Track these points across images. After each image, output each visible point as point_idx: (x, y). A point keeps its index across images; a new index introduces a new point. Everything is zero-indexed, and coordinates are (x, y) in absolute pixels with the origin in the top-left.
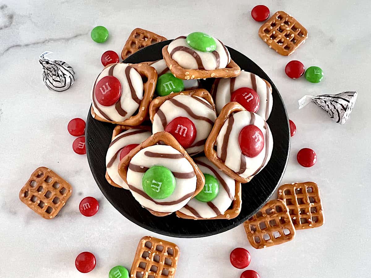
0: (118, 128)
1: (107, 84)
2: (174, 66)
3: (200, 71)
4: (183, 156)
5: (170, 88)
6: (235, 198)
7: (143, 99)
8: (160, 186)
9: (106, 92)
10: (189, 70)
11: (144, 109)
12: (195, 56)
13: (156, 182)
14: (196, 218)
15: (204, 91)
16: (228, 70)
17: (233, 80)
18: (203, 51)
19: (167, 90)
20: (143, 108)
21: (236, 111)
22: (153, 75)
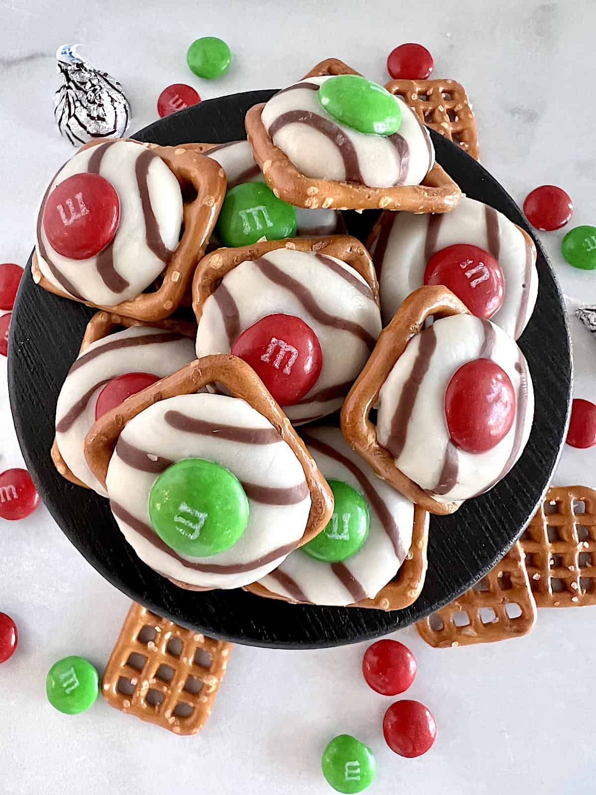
0: (99, 319)
1: (79, 196)
2: (277, 164)
3: (351, 187)
4: (278, 433)
5: (258, 224)
6: (409, 555)
7: (178, 249)
8: (202, 522)
9: (73, 218)
10: (319, 182)
11: (177, 279)
12: (341, 144)
13: (189, 511)
14: (294, 600)
15: (354, 244)
16: (427, 191)
17: (434, 219)
18: (364, 130)
19: (247, 229)
20: (175, 276)
21: (440, 315)
22: (213, 182)
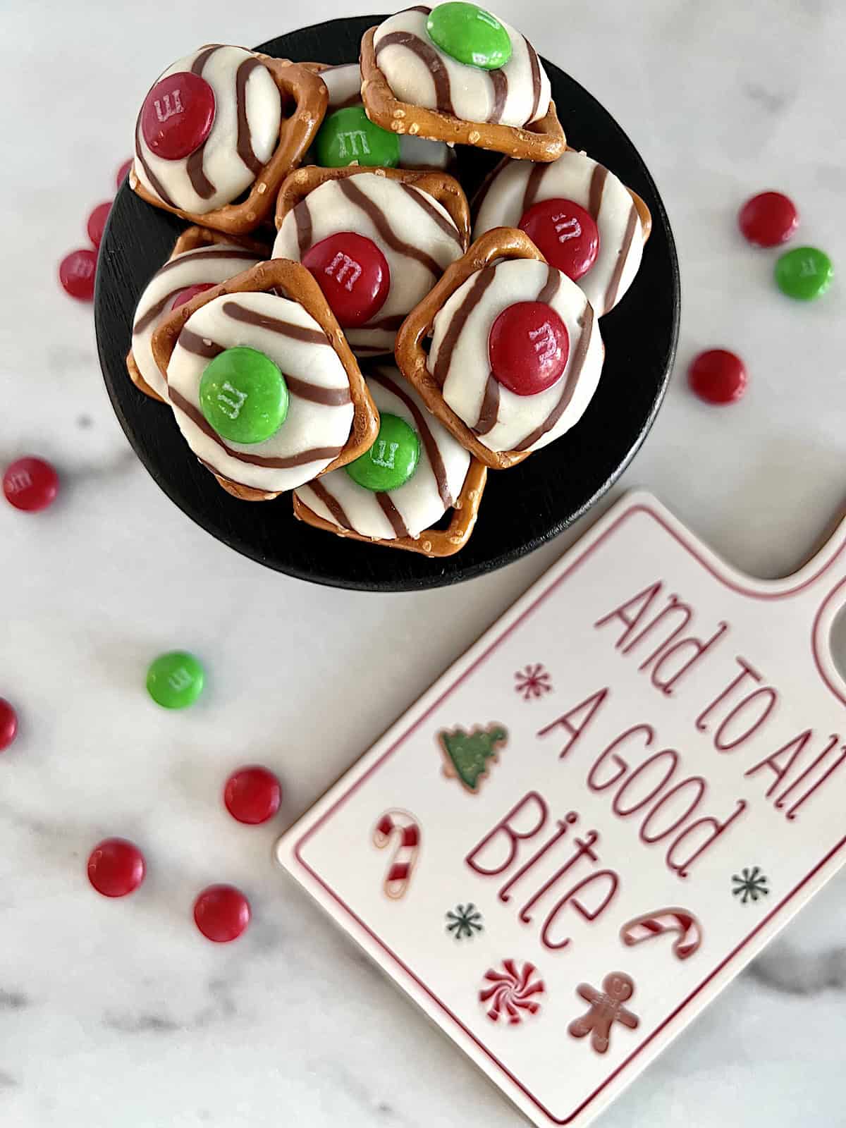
0: (192, 233)
1: (176, 93)
2: (373, 84)
3: (441, 116)
4: (329, 340)
5: (354, 149)
6: (458, 504)
7: (270, 162)
8: (242, 402)
9: (168, 115)
10: (408, 106)
11: (263, 191)
12: (434, 71)
13: (231, 390)
14: (343, 533)
15: (449, 181)
16: (524, 134)
17: (540, 168)
18: (465, 62)
19: (343, 152)
20: (262, 188)
21: (511, 256)
22: (313, 97)
